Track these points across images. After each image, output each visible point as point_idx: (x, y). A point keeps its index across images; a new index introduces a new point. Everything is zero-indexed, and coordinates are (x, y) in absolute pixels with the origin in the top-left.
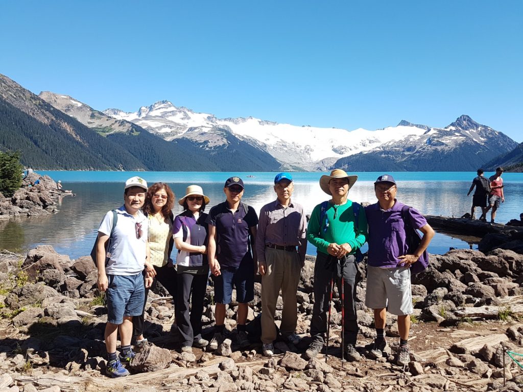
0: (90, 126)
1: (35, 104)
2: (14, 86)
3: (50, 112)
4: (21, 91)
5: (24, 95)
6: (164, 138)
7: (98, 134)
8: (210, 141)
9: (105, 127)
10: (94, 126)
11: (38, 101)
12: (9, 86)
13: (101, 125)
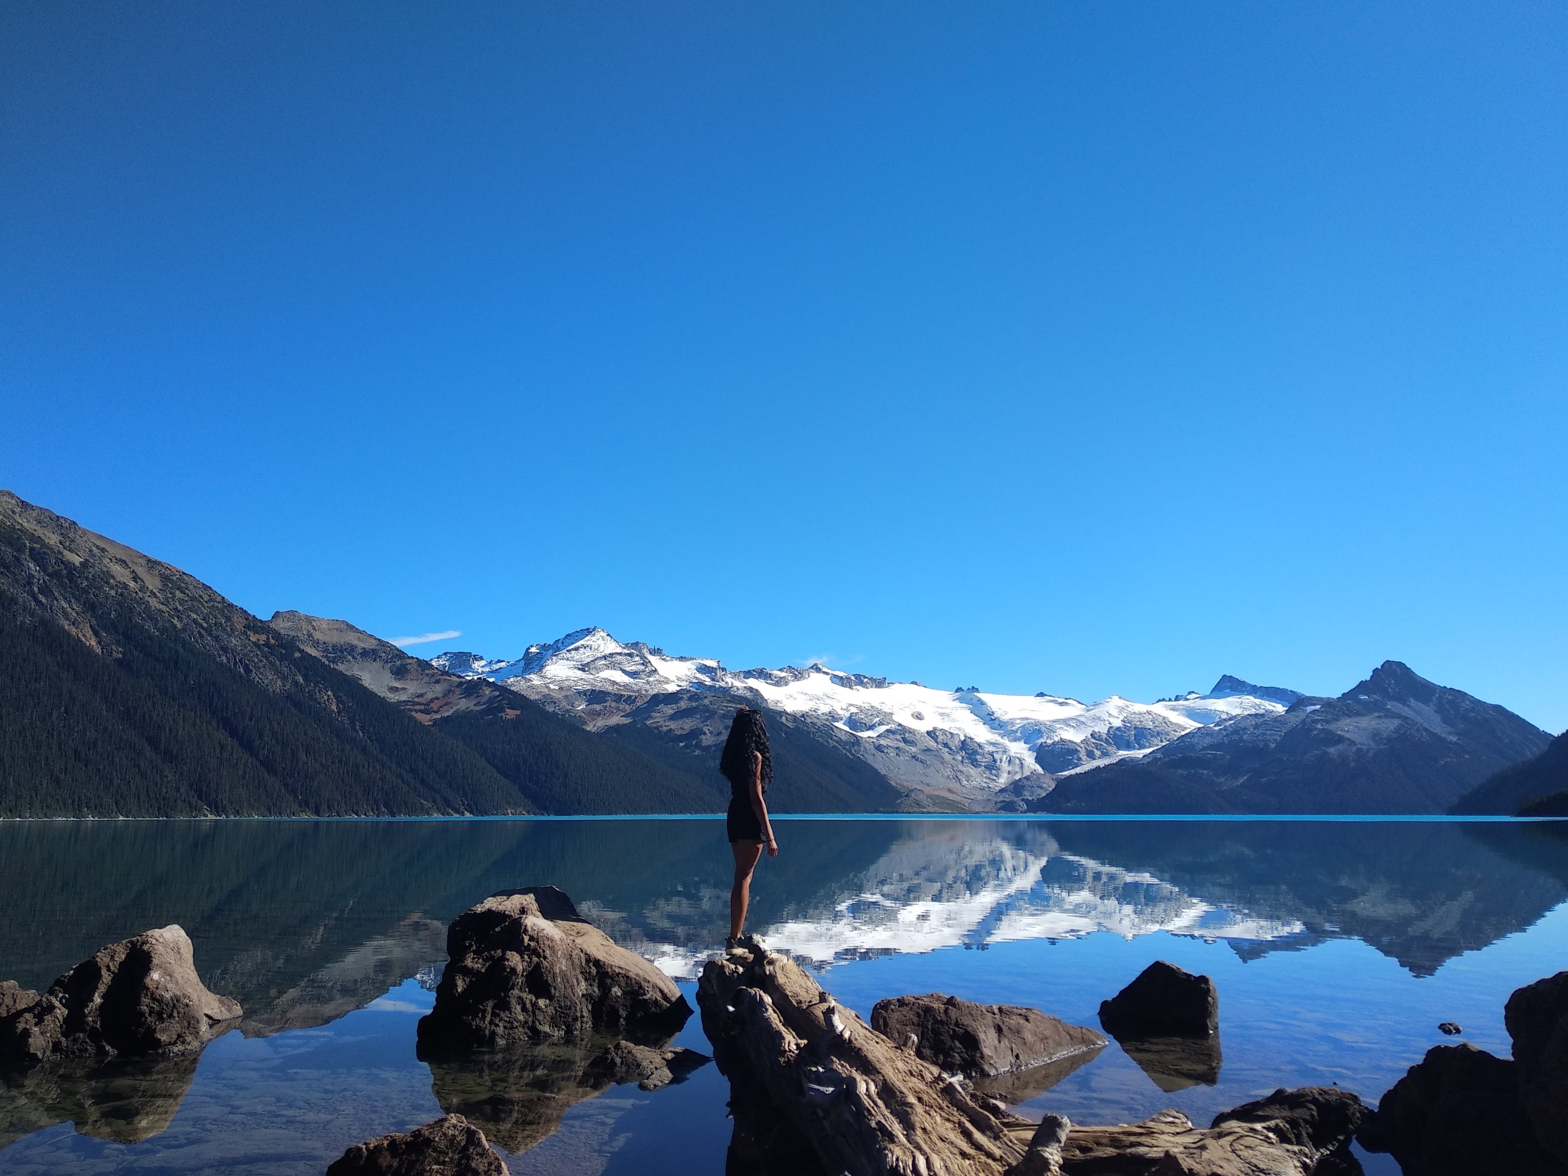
0: (393, 698)
1: (255, 644)
2: (206, 598)
3: (294, 662)
4: (221, 611)
5: (228, 619)
6: (585, 723)
7: (412, 718)
8: (705, 729)
9: (432, 700)
10: (404, 698)
11: (263, 637)
12: (193, 599)
13: (421, 695)
